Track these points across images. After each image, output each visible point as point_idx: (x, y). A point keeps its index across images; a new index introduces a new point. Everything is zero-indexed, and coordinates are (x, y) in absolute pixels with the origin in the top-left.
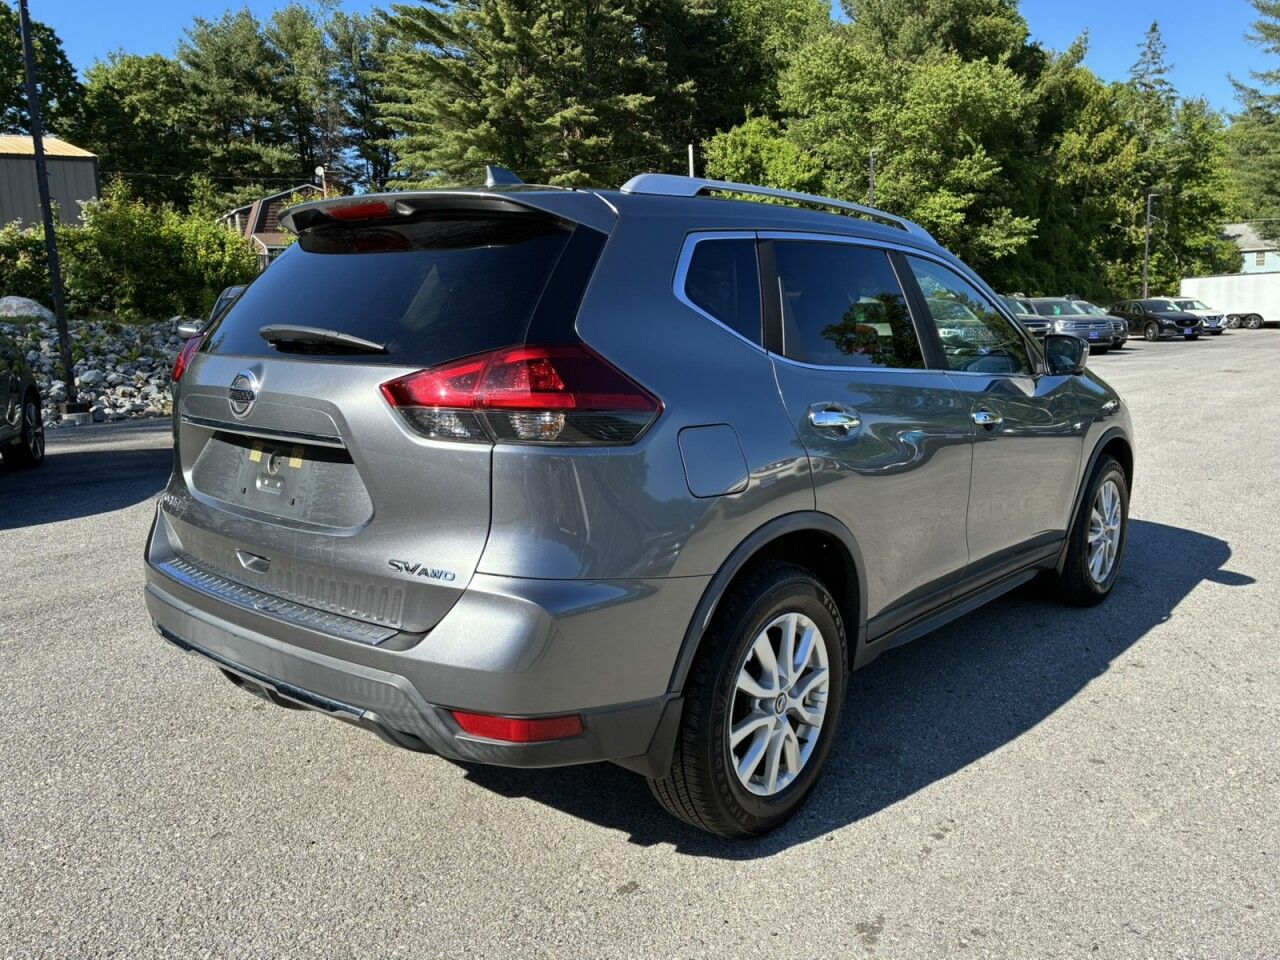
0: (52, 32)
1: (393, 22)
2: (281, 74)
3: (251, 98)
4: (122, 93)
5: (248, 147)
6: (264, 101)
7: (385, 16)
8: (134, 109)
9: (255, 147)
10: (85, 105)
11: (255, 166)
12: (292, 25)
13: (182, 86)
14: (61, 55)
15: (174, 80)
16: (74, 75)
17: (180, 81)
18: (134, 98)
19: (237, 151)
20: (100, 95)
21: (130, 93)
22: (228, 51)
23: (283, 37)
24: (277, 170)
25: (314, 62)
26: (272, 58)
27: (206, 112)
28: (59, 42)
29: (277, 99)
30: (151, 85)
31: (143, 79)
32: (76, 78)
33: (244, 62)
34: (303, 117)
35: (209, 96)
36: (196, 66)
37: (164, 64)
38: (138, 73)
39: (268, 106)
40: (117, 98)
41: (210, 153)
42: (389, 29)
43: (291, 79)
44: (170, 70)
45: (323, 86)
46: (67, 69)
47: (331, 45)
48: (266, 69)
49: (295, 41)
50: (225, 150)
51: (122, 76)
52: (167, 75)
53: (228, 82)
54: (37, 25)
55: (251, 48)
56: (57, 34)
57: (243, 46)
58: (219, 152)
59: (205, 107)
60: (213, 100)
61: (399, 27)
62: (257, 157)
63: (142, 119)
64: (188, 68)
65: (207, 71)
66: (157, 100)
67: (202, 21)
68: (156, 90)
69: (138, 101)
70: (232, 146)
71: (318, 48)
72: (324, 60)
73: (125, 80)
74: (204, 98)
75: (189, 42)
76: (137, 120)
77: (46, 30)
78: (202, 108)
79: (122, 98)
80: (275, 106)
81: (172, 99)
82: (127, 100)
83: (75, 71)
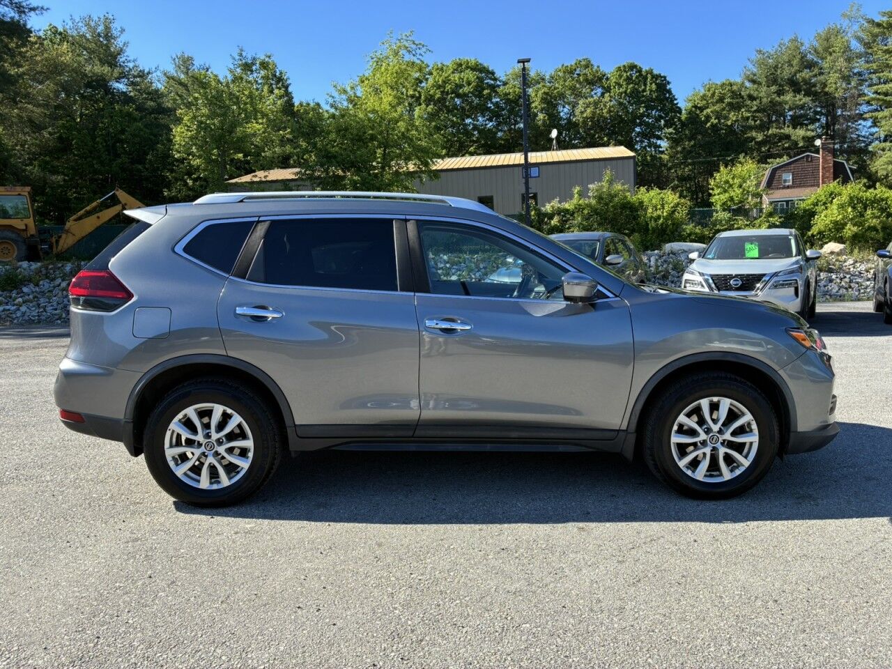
0: (665, 77)
1: (879, 25)
2: (815, 76)
3: (788, 97)
4: (702, 109)
5: (782, 131)
6: (798, 97)
7: (871, 22)
8: (708, 118)
9: (787, 130)
10: (680, 119)
11: (785, 143)
12: (827, 40)
13: (742, 97)
14: (669, 92)
15: (735, 94)
16: (675, 102)
17: (740, 94)
18: (709, 110)
19: (775, 135)
20: (690, 113)
21: (708, 108)
22: (776, 67)
23: (820, 49)
24: (801, 144)
25: (841, 63)
26: (810, 65)
27: (755, 111)
28: (669, 83)
29: (807, 94)
30: (721, 100)
31: (716, 97)
32: (677, 104)
33: (786, 73)
34: (828, 103)
35: (758, 101)
36: (754, 82)
37: (731, 85)
38: (713, 95)
39: (800, 100)
40: (698, 112)
41: (753, 139)
42: (876, 30)
43: (822, 78)
44: (735, 88)
45: (846, 79)
46: (672, 99)
47: (856, 46)
48: (806, 74)
49: (828, 50)
50: (765, 135)
51: (703, 97)
52: (733, 92)
53: (774, 88)
54: (657, 75)
55: (795, 62)
56: (668, 79)
57: (789, 61)
58: (760, 137)
59: (755, 108)
60: (761, 103)
61: (884, 28)
62: (788, 137)
63: (712, 123)
64: (748, 84)
65: (760, 84)
66: (724, 109)
67: (760, 51)
68: (724, 103)
69: (712, 112)
70: (770, 132)
71: (844, 52)
72: (849, 60)
73: (705, 100)
74: (755, 102)
75: (751, 66)
76: (709, 124)
77: (662, 77)
78: (753, 109)
79: (702, 111)
80: (807, 100)
81: (735, 107)
82: (705, 112)
83: (676, 100)
